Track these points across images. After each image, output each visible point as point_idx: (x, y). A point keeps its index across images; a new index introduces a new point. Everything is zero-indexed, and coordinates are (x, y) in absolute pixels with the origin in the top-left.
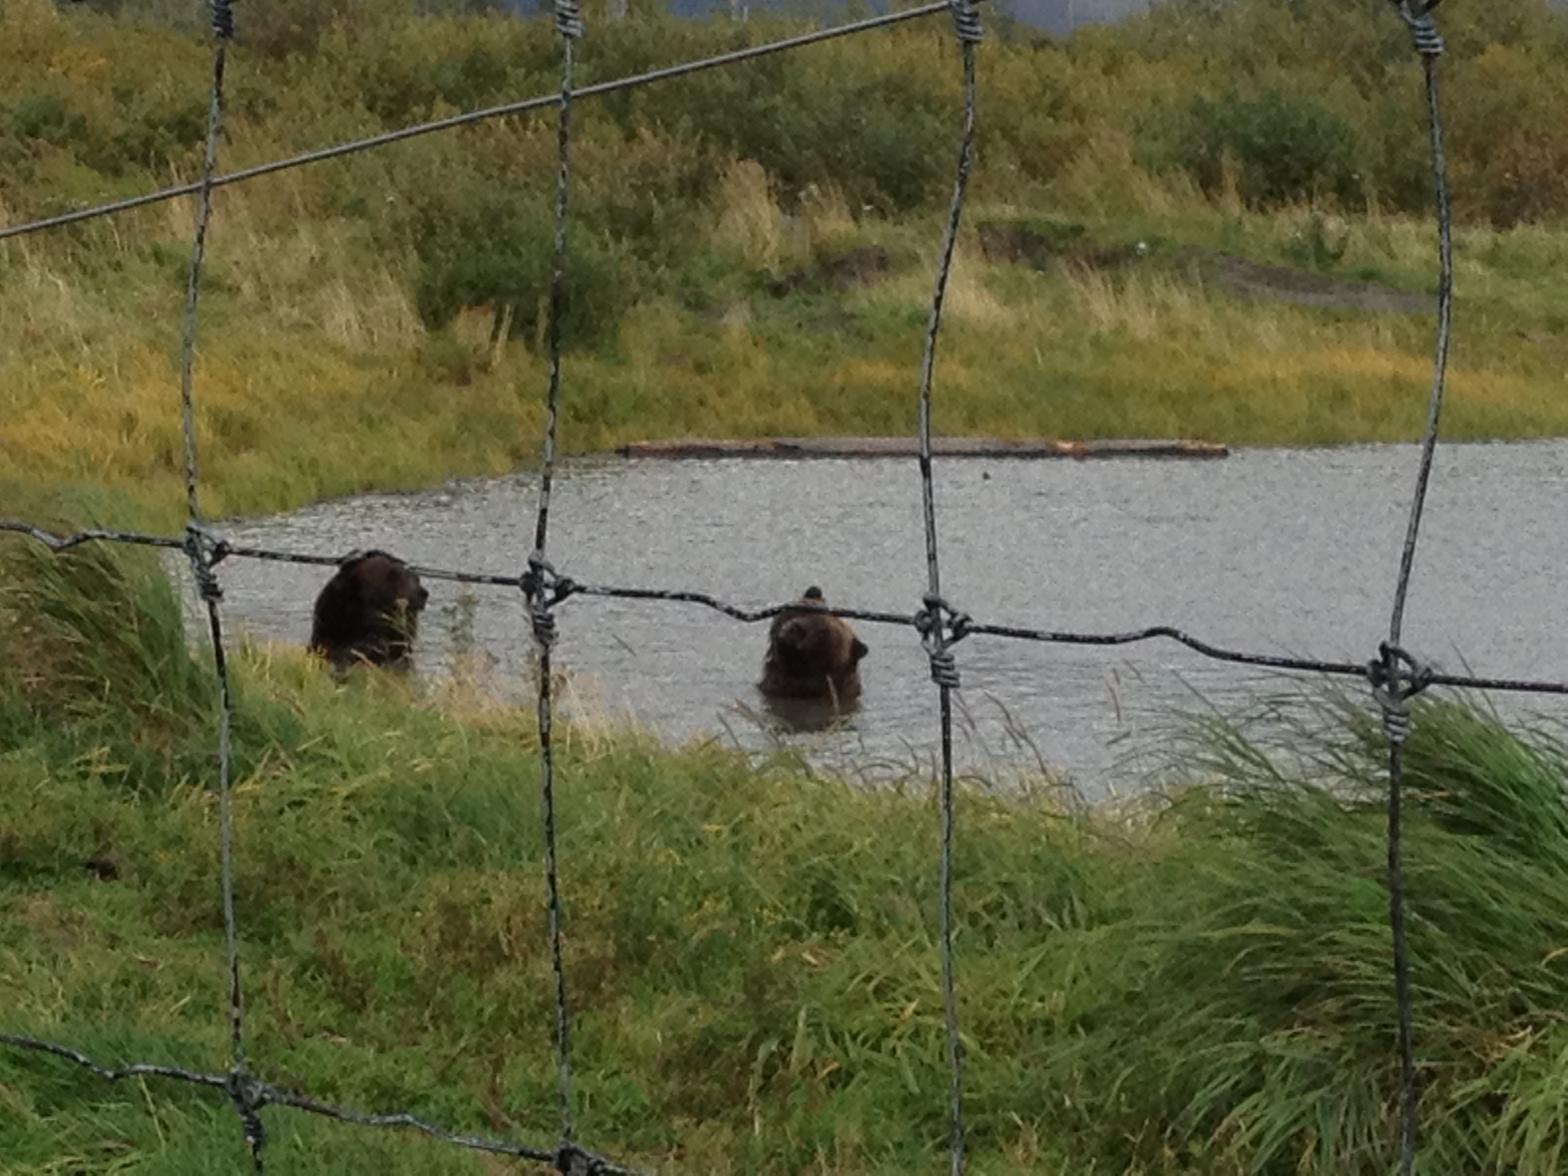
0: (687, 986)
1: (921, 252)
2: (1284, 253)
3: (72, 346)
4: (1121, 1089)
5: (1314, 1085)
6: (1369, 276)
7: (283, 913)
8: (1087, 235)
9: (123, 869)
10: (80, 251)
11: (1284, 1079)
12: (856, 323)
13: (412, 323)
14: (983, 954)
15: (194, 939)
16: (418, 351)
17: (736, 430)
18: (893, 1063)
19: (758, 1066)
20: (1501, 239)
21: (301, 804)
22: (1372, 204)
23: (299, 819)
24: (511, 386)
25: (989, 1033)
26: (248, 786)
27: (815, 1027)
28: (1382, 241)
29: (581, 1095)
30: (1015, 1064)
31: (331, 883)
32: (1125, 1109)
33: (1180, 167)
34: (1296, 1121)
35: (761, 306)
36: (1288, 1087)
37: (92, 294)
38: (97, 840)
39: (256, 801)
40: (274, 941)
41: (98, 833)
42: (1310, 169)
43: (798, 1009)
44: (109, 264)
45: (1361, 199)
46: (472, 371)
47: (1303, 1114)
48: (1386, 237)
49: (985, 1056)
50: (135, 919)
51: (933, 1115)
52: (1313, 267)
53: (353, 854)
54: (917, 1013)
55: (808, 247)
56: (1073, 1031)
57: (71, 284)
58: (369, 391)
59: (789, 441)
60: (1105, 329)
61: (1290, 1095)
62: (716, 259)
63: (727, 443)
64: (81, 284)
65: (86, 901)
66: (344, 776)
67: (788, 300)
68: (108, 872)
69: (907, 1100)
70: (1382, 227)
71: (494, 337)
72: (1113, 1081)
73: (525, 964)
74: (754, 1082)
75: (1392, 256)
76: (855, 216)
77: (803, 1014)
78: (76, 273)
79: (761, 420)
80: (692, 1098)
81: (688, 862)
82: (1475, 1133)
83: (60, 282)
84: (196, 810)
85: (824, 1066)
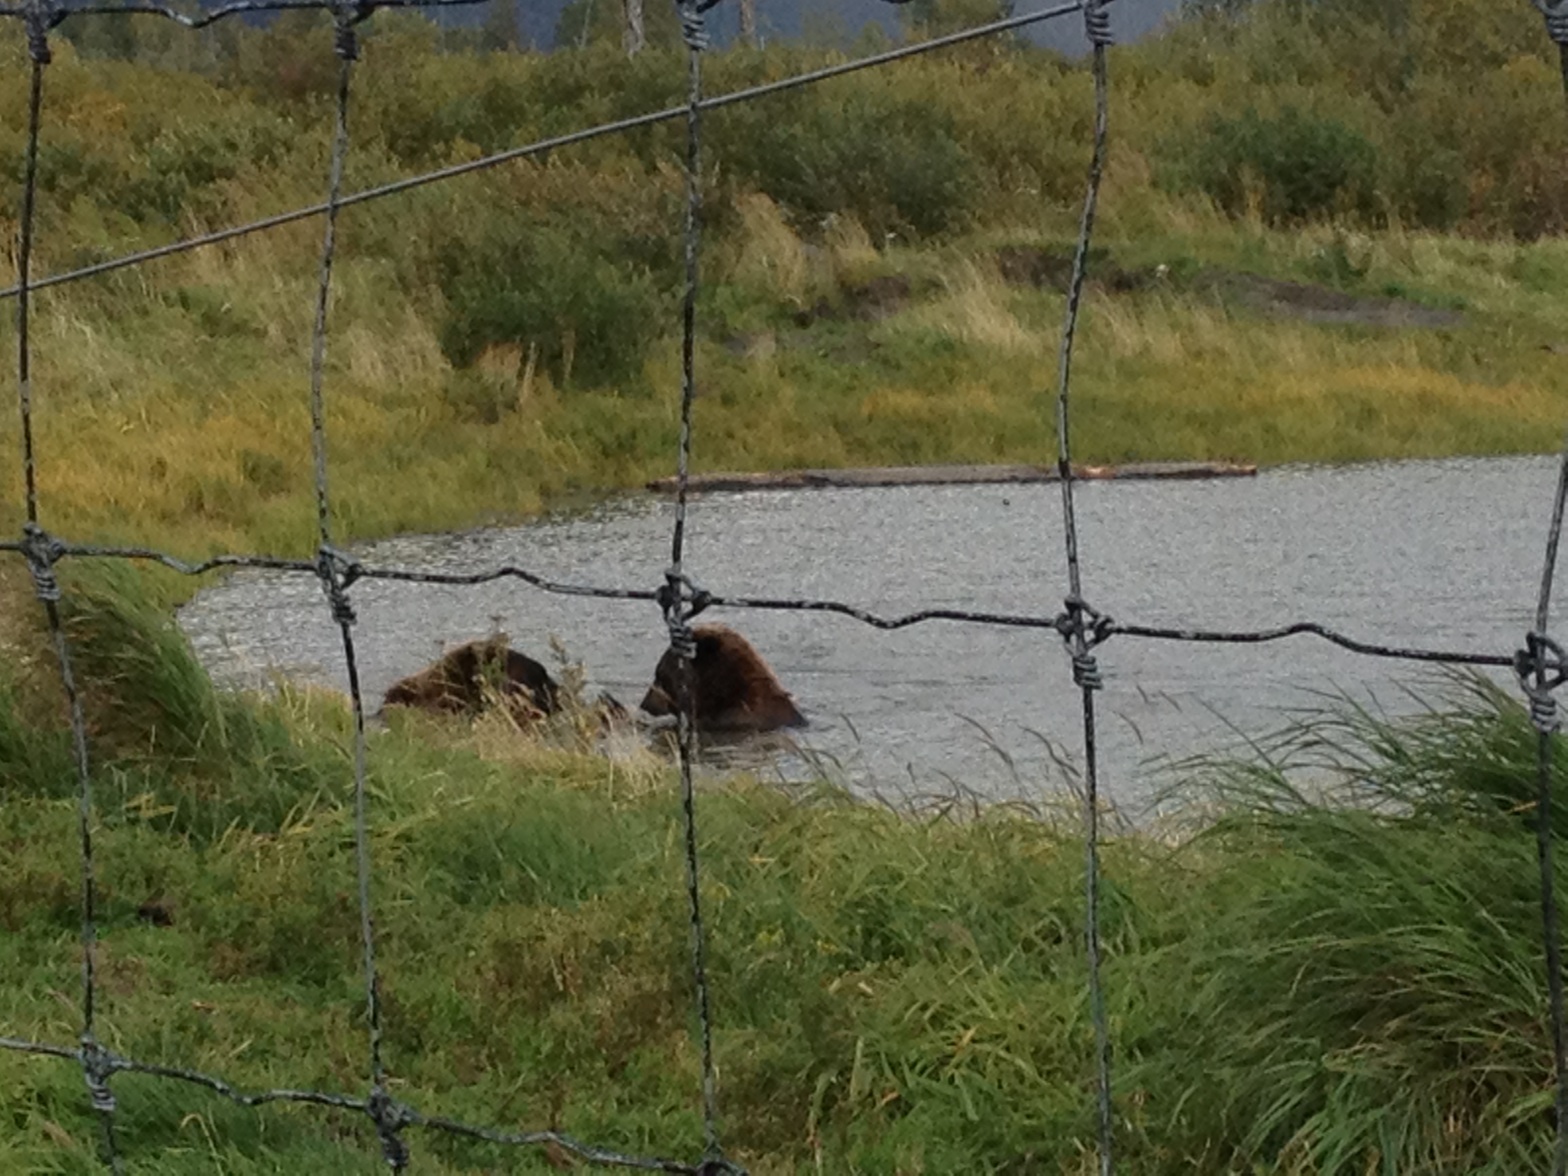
0: (743, 1018)
1: (944, 278)
2: (1307, 271)
3: (100, 393)
4: (1182, 1112)
5: (1376, 1104)
6: (1392, 292)
7: (336, 955)
8: (1111, 257)
9: (177, 914)
10: (107, 297)
11: (1345, 1097)
12: (881, 351)
13: (439, 362)
14: (1037, 979)
15: (248, 984)
16: (446, 391)
17: (765, 463)
18: (950, 1091)
19: (817, 1096)
20: (1524, 252)
21: (352, 845)
22: (1393, 220)
23: (349, 861)
24: (538, 423)
25: (1047, 1059)
26: (299, 829)
27: (872, 1055)
28: (1406, 258)
29: (640, 1131)
30: (1075, 1089)
31: (384, 924)
32: (1185, 1132)
33: (1200, 188)
34: (1358, 1139)
35: (785, 336)
36: (1350, 1107)
37: (119, 340)
38: (148, 886)
39: (306, 845)
40: (329, 983)
41: (149, 881)
42: (1332, 186)
43: (855, 1039)
44: (135, 309)
45: (1382, 215)
46: (500, 408)
47: (1365, 1133)
48: (1408, 252)
49: (1043, 1082)
50: (188, 966)
51: (991, 1144)
52: (1337, 286)
53: (405, 896)
54: (973, 1041)
55: (832, 278)
56: (1131, 1055)
57: (97, 331)
58: (396, 433)
59: (818, 473)
60: (1128, 353)
61: (1351, 1115)
62: (741, 290)
63: (758, 476)
64: (109, 331)
65: (140, 949)
66: (393, 816)
67: (813, 330)
68: (161, 918)
69: (967, 1128)
70: (1403, 242)
71: (521, 375)
72: (1173, 1104)
73: (580, 999)
74: (813, 1114)
75: (1414, 271)
76: (878, 246)
77: (860, 1044)
78: (102, 320)
79: (790, 451)
80: (751, 1131)
81: (740, 896)
82: (1536, 1149)
83: (88, 330)
84: (249, 855)
85: (883, 1096)
